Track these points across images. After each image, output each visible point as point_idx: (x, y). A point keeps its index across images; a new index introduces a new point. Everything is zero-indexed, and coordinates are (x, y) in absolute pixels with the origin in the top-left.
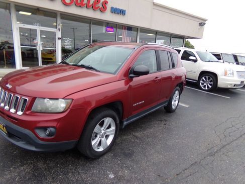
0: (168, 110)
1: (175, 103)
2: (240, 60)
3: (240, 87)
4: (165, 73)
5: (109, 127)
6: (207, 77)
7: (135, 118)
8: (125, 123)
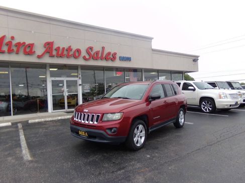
0: (178, 126)
1: (182, 121)
2: (234, 85)
3: (236, 107)
4: (171, 99)
5: (141, 132)
6: (206, 102)
7: (155, 129)
8: (150, 130)
